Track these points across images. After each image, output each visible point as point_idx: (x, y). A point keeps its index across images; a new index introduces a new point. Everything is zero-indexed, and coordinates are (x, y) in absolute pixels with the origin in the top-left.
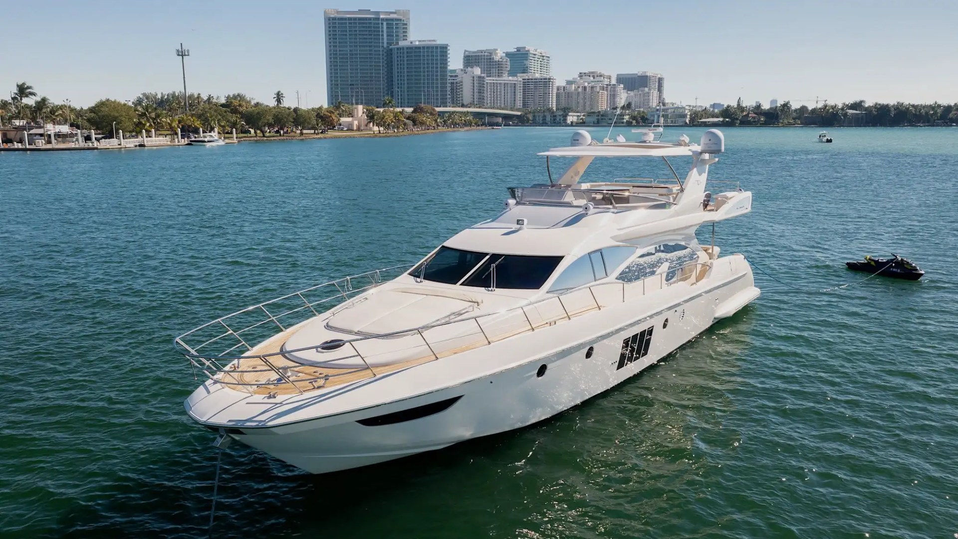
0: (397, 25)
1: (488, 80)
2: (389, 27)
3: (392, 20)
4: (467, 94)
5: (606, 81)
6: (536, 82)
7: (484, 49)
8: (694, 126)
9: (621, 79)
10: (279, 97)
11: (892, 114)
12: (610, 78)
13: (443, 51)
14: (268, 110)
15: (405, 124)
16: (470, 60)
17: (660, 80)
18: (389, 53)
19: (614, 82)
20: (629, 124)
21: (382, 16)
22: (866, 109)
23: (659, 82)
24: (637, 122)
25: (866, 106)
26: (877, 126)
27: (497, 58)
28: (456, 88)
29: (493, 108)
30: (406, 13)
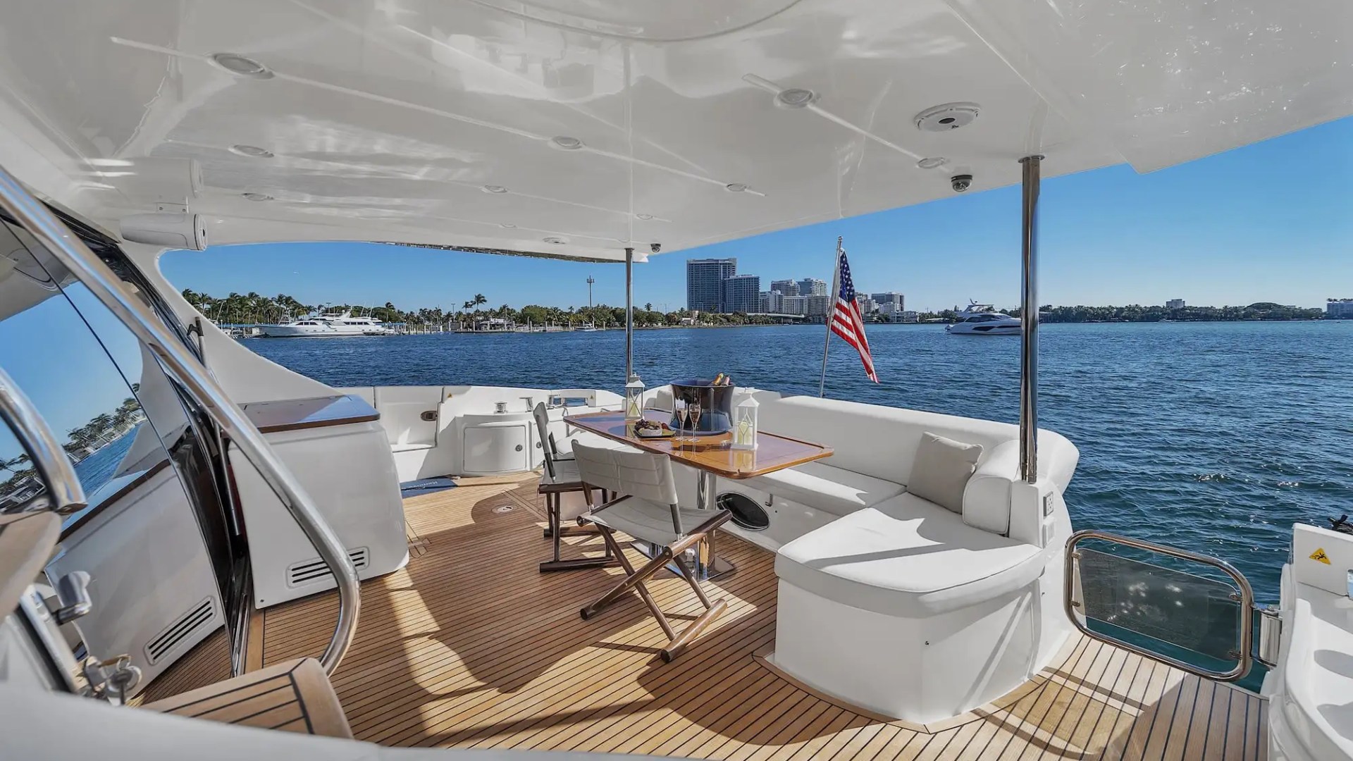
0: (729, 267)
1: (785, 298)
2: (724, 268)
3: (726, 264)
4: (772, 307)
5: (864, 298)
6: (817, 299)
7: (784, 280)
8: (922, 323)
9: (874, 297)
10: (648, 306)
11: (1074, 313)
12: (866, 296)
13: (756, 280)
14: (644, 313)
15: (721, 321)
16: (775, 286)
17: (901, 297)
18: (724, 283)
19: (870, 298)
20: (876, 322)
21: (720, 262)
22: (1053, 311)
23: (901, 299)
24: (882, 321)
25: (1053, 308)
26: (1062, 322)
27: (792, 285)
28: (765, 302)
29: (788, 314)
30: (734, 260)
